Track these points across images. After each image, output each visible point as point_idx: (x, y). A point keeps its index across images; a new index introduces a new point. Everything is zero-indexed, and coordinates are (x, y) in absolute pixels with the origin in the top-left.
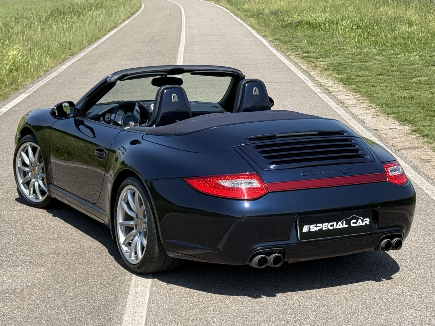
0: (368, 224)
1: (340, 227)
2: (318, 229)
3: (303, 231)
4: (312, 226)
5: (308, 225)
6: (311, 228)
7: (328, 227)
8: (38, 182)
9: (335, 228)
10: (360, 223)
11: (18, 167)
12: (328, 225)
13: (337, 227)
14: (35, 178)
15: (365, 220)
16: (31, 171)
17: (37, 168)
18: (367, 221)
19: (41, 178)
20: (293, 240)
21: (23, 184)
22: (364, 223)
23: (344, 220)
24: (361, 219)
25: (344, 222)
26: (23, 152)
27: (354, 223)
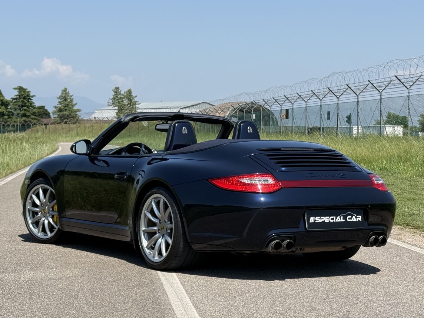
0: (360, 220)
1: (338, 221)
2: (322, 221)
3: (310, 222)
4: (317, 218)
5: (314, 217)
6: (316, 219)
7: (329, 220)
8: (48, 220)
9: (335, 221)
10: (354, 219)
11: (28, 209)
12: (329, 218)
13: (336, 221)
14: (45, 217)
15: (358, 217)
16: (40, 211)
17: (47, 207)
18: (360, 218)
19: (51, 216)
20: (301, 229)
21: (32, 223)
22: (358, 219)
23: (342, 216)
24: (355, 216)
25: (342, 217)
26: (34, 194)
27: (349, 219)
